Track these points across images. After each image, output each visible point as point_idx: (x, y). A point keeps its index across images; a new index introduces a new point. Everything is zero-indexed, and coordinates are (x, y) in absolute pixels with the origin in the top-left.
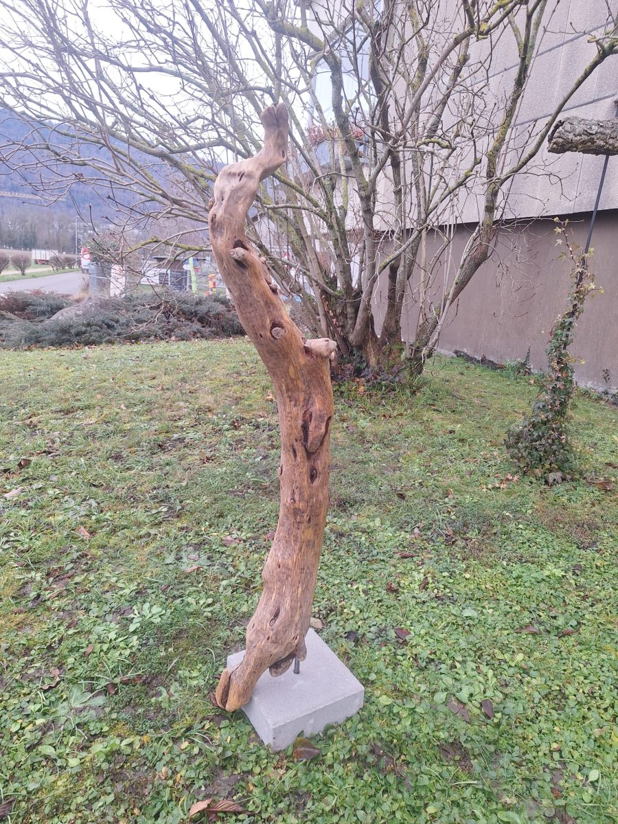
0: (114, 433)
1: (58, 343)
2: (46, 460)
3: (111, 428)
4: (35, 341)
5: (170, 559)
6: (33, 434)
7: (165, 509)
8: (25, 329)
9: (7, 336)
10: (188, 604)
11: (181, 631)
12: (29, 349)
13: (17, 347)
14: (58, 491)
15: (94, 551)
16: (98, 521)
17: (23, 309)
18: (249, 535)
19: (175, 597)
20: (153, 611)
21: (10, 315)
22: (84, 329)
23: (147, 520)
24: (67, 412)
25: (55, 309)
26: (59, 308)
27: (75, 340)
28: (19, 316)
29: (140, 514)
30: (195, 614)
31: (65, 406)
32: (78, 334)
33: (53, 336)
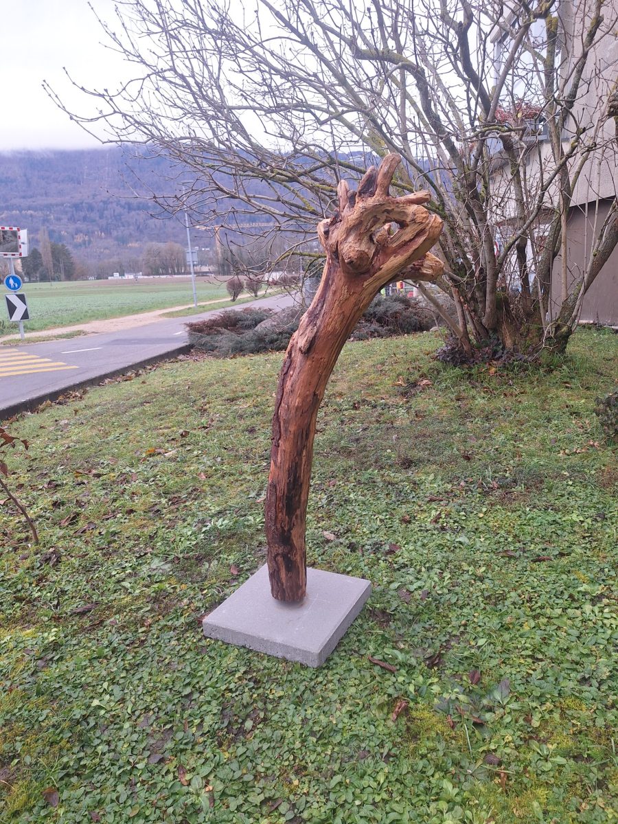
0: (258, 414)
1: (256, 351)
2: (202, 433)
3: (256, 410)
4: (239, 350)
5: (253, 494)
6: (202, 415)
7: (265, 464)
8: (231, 341)
9: (221, 347)
10: (248, 520)
11: (234, 535)
12: (234, 357)
13: (225, 355)
14: (200, 452)
15: (204, 488)
16: (216, 470)
17: (234, 325)
18: (318, 482)
19: (242, 516)
20: (222, 523)
21: (223, 330)
22: (275, 337)
23: (249, 471)
24: (232, 400)
25: (257, 322)
26: (261, 320)
27: (269, 346)
28: (231, 330)
29: (246, 467)
30: (249, 527)
31: (232, 395)
32: (272, 342)
33: (253, 345)
